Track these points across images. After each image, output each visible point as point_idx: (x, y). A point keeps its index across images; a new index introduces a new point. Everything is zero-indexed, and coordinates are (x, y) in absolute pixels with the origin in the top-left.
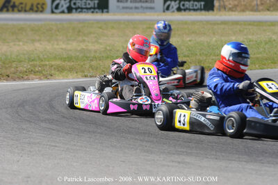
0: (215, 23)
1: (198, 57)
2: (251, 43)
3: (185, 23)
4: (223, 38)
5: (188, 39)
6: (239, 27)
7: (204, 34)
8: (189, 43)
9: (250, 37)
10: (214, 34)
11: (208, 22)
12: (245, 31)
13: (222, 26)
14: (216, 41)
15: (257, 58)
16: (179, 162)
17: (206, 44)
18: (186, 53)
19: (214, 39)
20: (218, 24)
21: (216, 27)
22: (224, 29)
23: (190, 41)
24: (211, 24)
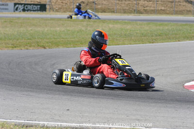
0: (47, 19)
1: (36, 40)
2: (69, 32)
3: (28, 19)
4: (52, 29)
5: (30, 29)
6: (61, 22)
7: (40, 26)
8: (31, 31)
9: (68, 28)
10: (46, 26)
11: (42, 19)
12: (66, 24)
13: (51, 21)
14: (47, 30)
15: (72, 41)
16: (27, 95)
17: (41, 32)
18: (29, 38)
19: (46, 29)
20: (49, 20)
21: (47, 22)
22: (52, 23)
23: (31, 30)
24: (45, 20)
